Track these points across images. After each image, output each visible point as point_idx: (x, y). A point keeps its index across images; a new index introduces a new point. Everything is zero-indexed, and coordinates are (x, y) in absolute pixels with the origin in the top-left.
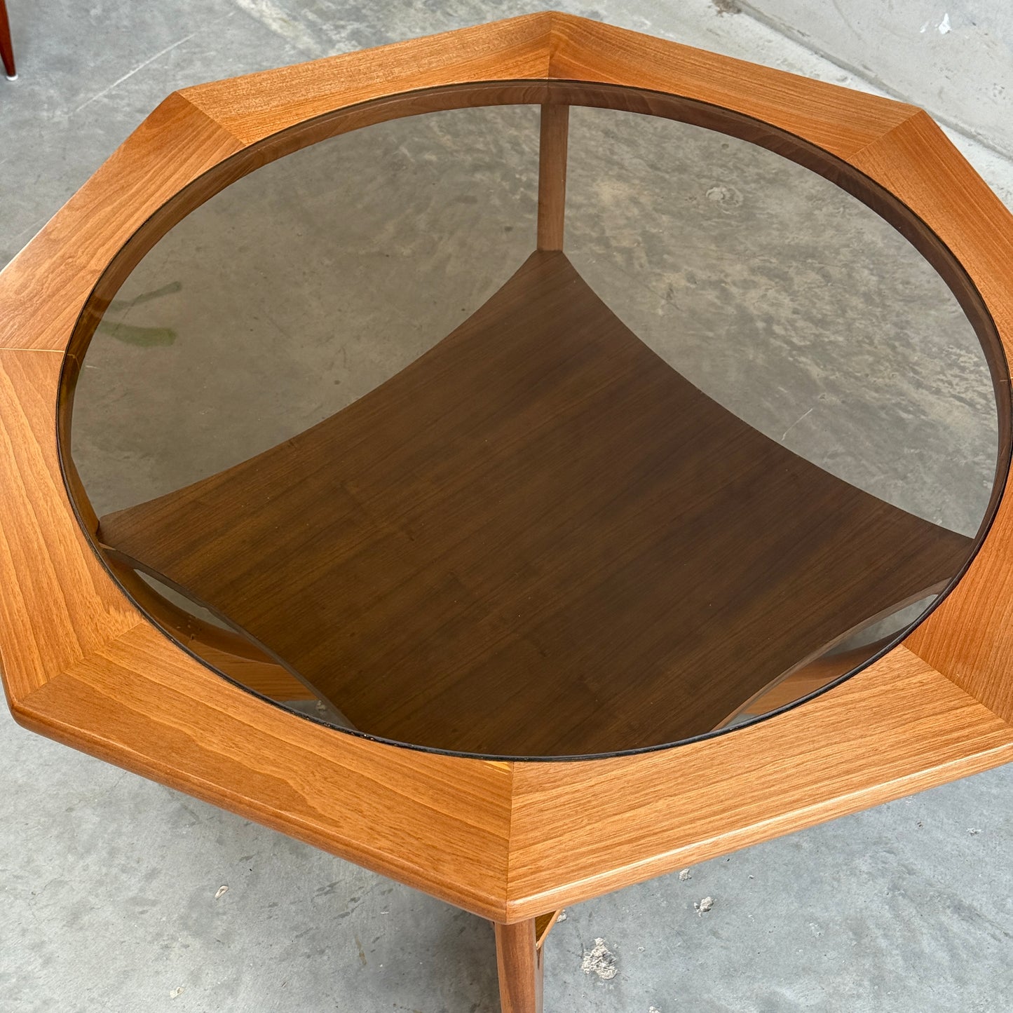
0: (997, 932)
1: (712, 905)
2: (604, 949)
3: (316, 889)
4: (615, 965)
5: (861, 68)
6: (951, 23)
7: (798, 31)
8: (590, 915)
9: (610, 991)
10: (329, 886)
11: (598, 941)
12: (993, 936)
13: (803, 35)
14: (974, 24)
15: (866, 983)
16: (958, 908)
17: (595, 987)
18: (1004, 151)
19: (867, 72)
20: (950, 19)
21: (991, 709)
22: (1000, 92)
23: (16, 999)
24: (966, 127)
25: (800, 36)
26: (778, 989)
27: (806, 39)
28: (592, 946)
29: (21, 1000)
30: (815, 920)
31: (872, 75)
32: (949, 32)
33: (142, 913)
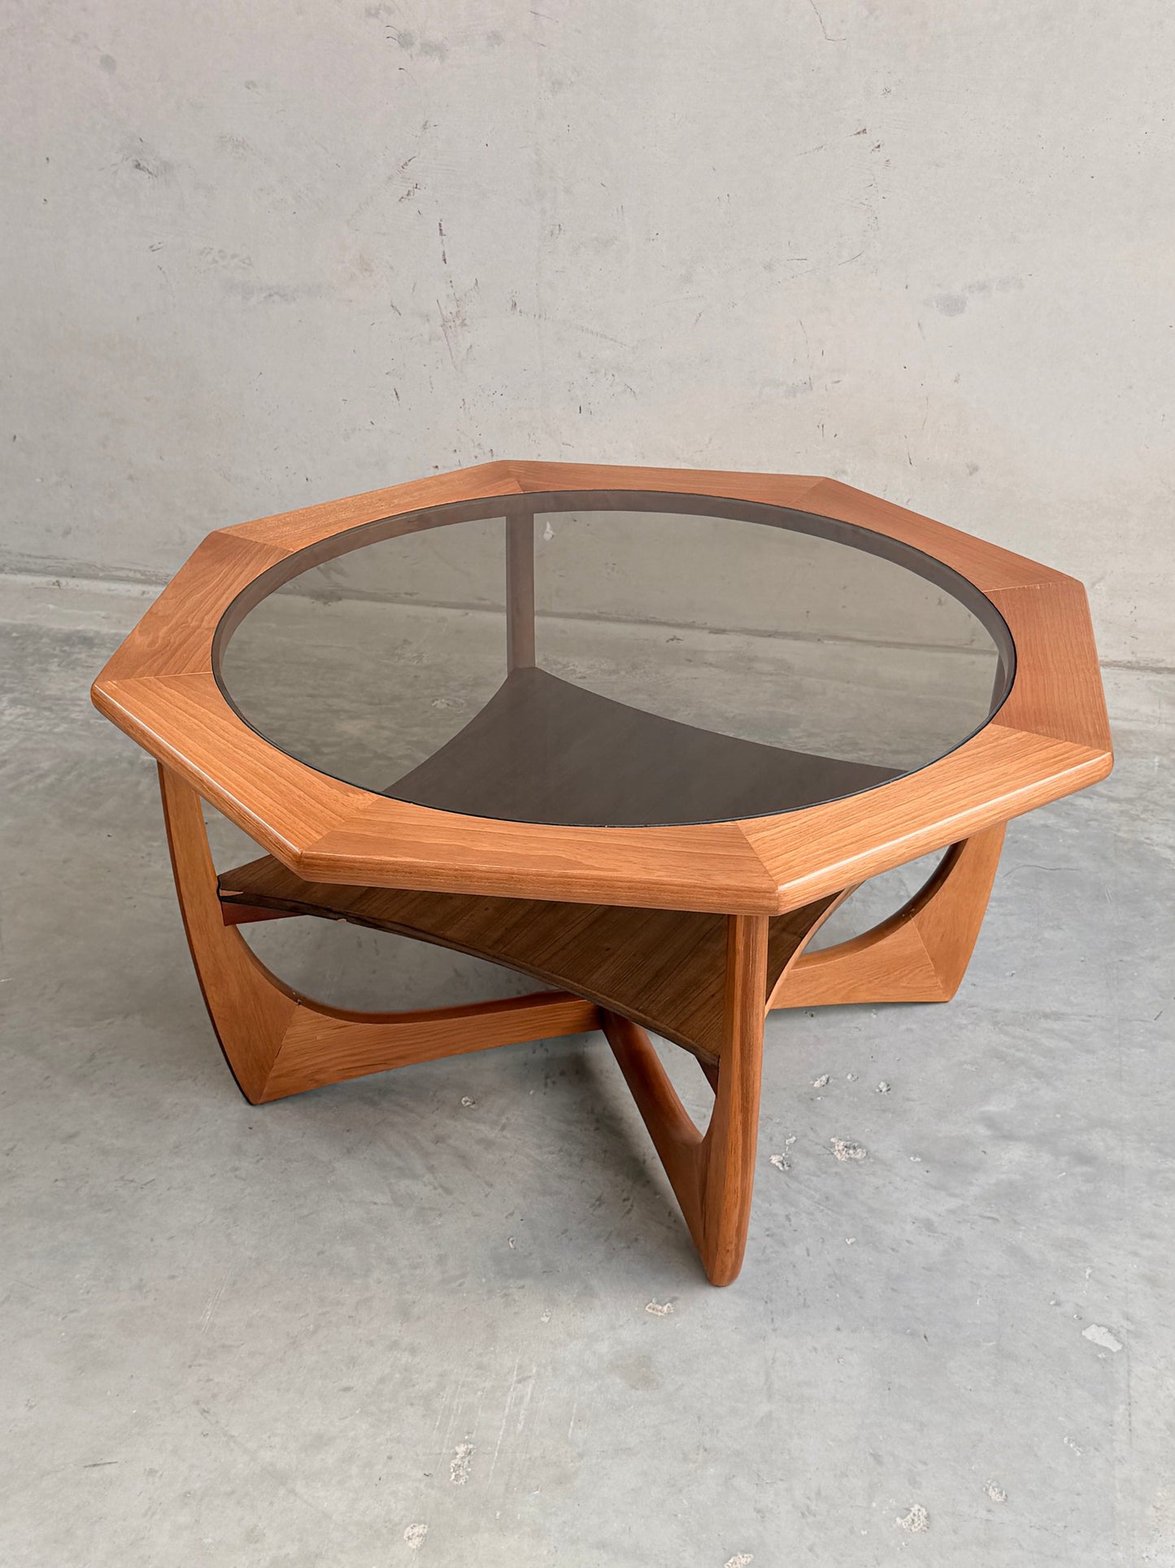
0: (1083, 1017)
1: (888, 1085)
2: (842, 1143)
3: (588, 1207)
4: (860, 1147)
5: (476, 602)
6: (553, 528)
7: (406, 594)
8: (812, 1129)
9: (874, 1163)
10: (597, 1201)
11: (833, 1140)
12: (1083, 1020)
13: (411, 595)
14: (575, 521)
15: (1034, 1080)
16: (1046, 1016)
17: (860, 1166)
18: (630, 618)
19: (483, 602)
20: (551, 526)
21: (1076, 743)
22: (613, 569)
23: (414, 1386)
24: (589, 611)
25: (409, 597)
26: (983, 1109)
27: (414, 597)
28: (832, 1145)
29: (418, 1384)
30: (965, 1062)
31: (487, 603)
32: (553, 536)
33: (460, 1285)
